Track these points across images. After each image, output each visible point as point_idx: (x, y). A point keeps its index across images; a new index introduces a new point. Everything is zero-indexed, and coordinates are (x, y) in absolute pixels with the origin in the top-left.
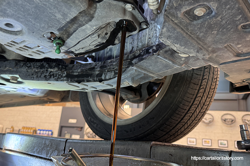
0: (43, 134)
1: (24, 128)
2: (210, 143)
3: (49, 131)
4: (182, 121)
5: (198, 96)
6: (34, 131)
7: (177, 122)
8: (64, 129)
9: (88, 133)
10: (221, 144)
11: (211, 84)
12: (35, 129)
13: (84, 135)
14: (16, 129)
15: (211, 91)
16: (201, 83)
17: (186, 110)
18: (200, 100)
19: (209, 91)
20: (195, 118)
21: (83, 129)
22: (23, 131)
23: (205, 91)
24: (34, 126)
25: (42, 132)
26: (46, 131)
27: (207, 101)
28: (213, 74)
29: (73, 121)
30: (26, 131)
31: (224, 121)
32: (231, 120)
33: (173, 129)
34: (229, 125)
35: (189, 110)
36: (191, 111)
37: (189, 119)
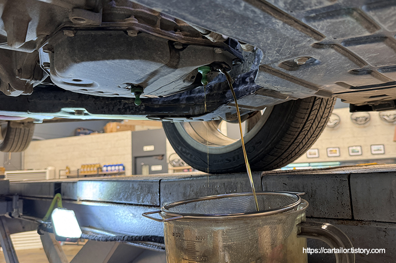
0: (111, 170)
2: (338, 152)
3: (119, 165)
5: (313, 110)
8: (138, 160)
9: (173, 161)
10: (353, 152)
12: (100, 165)
13: (167, 164)
14: (73, 169)
20: (312, 136)
21: (164, 157)
22: (84, 170)
24: (97, 162)
26: (115, 166)
29: (149, 148)
30: (87, 170)
31: (354, 121)
32: (364, 119)
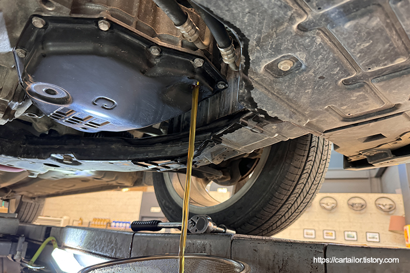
0: (119, 227)
1: (95, 219)
2: (334, 235)
3: (126, 223)
4: (278, 213)
5: (299, 183)
6: (107, 224)
7: (271, 215)
10: (348, 237)
11: (319, 168)
12: (109, 221)
14: (86, 221)
15: (317, 176)
16: (305, 166)
17: (282, 200)
18: (302, 188)
19: (314, 176)
22: (95, 223)
23: (309, 176)
24: (107, 217)
25: (117, 224)
26: (123, 223)
27: (312, 188)
28: (322, 154)
29: (155, 210)
30: (98, 223)
31: (351, 207)
32: (360, 205)
33: (265, 223)
34: (358, 212)
35: (286, 201)
36: (290, 202)
37: (287, 211)
